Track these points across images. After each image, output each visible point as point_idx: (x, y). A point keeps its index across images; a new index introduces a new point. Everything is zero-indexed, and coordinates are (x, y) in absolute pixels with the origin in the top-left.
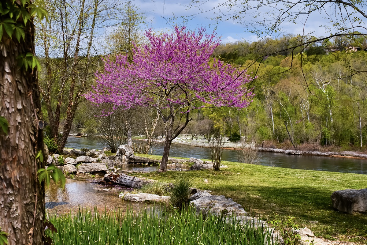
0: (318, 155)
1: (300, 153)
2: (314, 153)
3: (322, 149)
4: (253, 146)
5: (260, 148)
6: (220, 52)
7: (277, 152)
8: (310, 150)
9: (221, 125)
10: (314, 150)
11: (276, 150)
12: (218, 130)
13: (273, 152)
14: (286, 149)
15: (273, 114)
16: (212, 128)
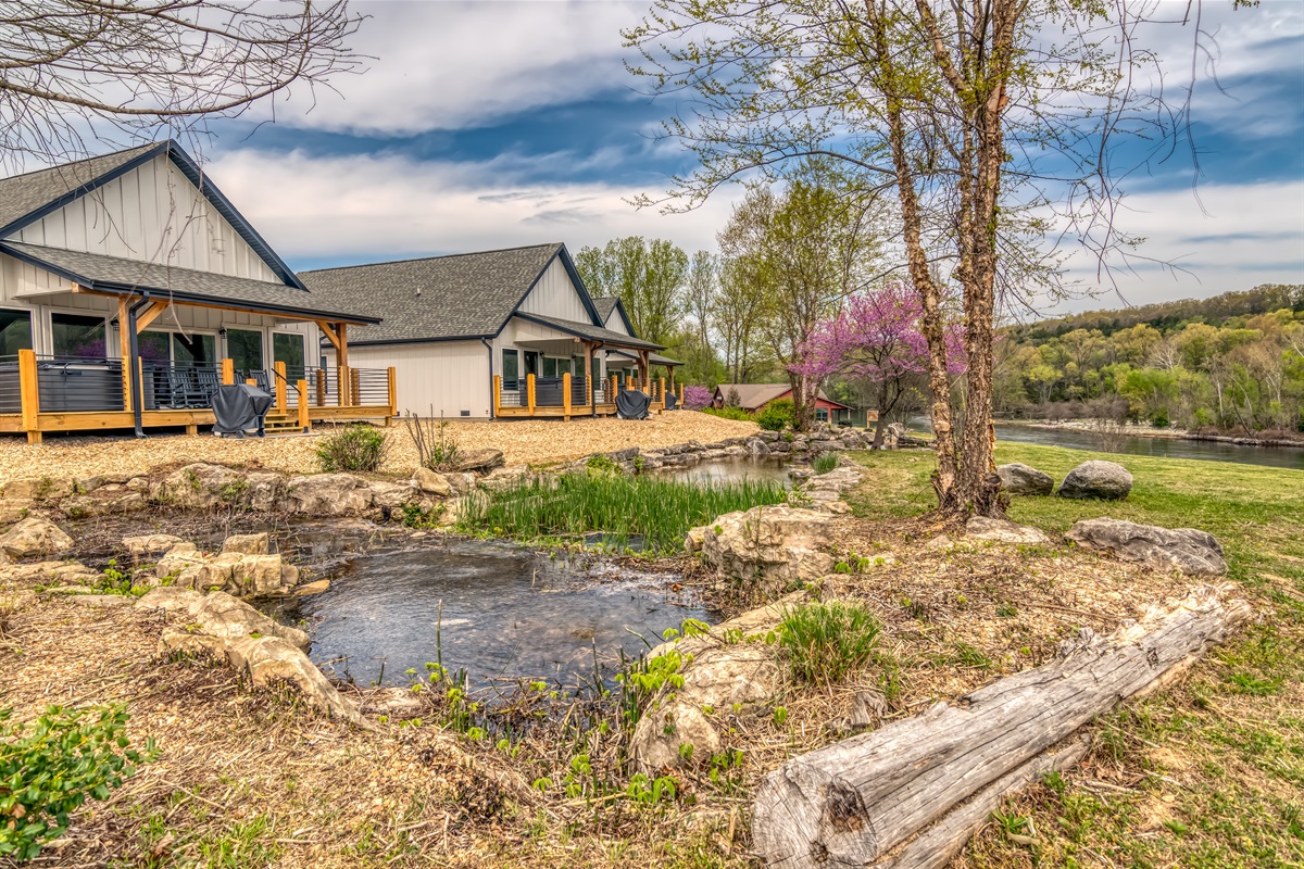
0: (1289, 445)
1: (1257, 441)
2: (1283, 442)
3: (1296, 437)
4: (1183, 433)
5: (1195, 436)
6: (1153, 316)
7: (1221, 441)
8: (1275, 438)
9: (1141, 407)
10: (1282, 438)
11: (1219, 438)
12: (1136, 413)
13: (1216, 441)
14: (1236, 437)
15: (1222, 391)
16: (1128, 411)
